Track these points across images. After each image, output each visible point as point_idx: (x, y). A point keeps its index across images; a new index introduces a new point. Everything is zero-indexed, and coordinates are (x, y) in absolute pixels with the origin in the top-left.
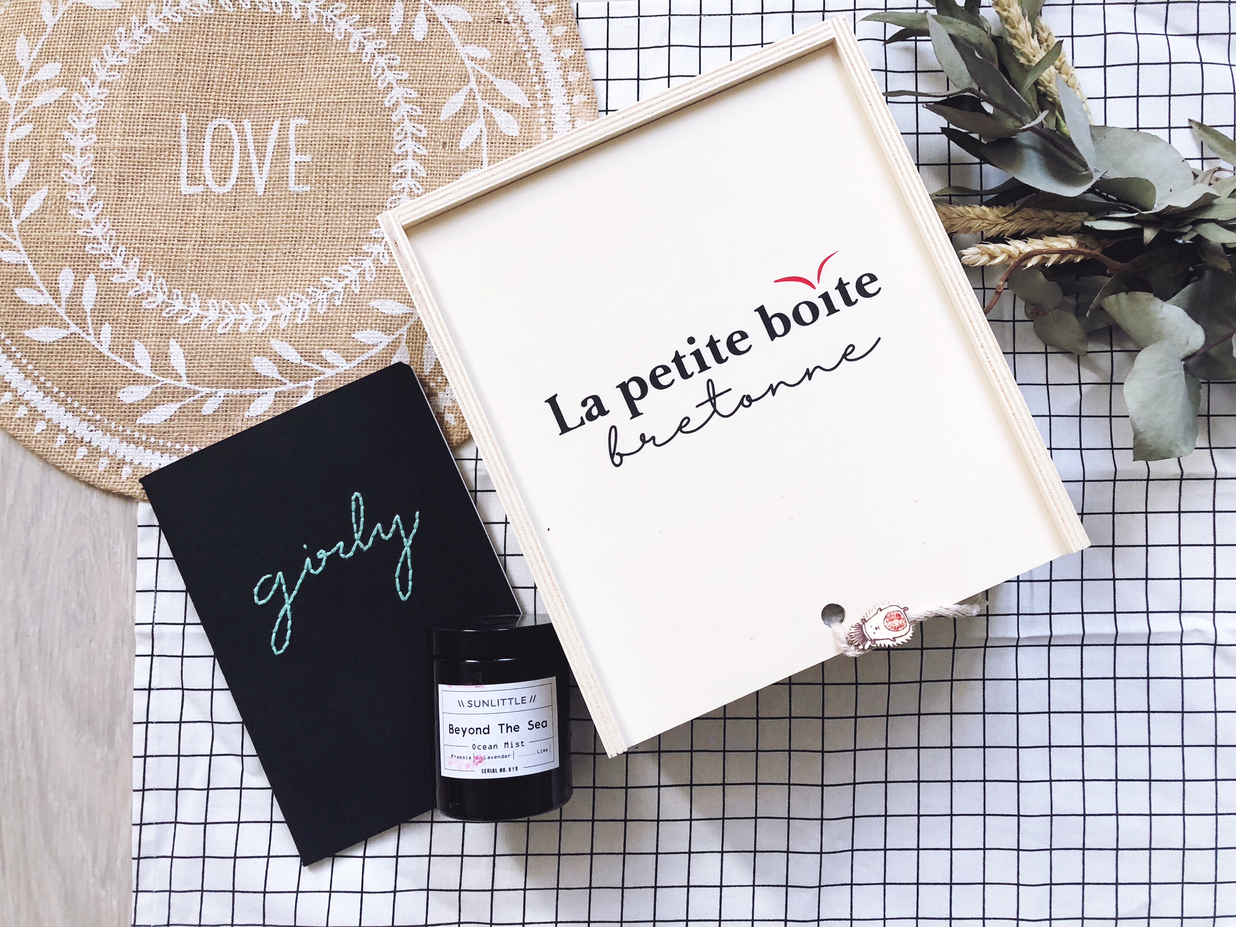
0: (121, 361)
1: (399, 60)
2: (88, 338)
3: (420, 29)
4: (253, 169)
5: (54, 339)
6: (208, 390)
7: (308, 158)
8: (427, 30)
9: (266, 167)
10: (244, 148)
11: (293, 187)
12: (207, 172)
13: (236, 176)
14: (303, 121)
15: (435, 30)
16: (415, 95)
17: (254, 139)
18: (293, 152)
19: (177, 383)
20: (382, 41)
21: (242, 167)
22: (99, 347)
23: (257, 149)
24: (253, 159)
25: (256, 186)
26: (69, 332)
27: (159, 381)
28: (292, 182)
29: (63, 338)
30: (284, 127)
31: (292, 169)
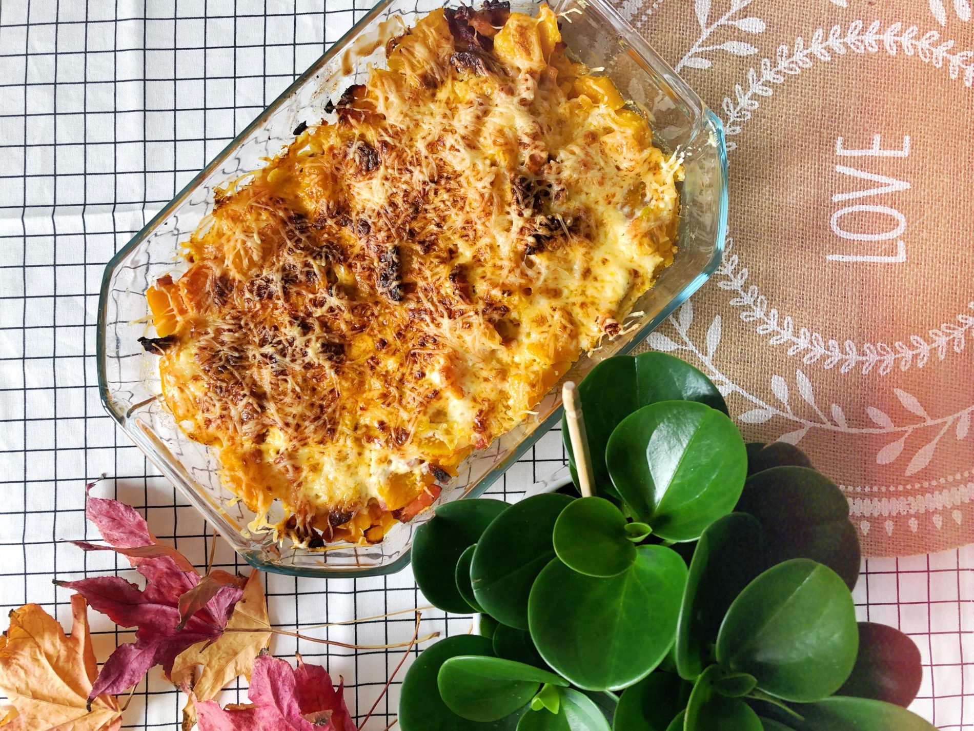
1: (784, 47)
3: (754, 25)
4: (883, 193)
7: (877, 138)
8: (755, 18)
9: (883, 179)
10: (862, 201)
11: (905, 153)
12: (884, 237)
13: (889, 209)
14: (840, 140)
15: (755, 10)
16: (820, 32)
17: (853, 191)
18: (869, 153)
20: (763, 63)
21: (881, 203)
23: (863, 188)
24: (872, 192)
25: (901, 189)
28: (899, 154)
30: (844, 161)
31: (888, 153)
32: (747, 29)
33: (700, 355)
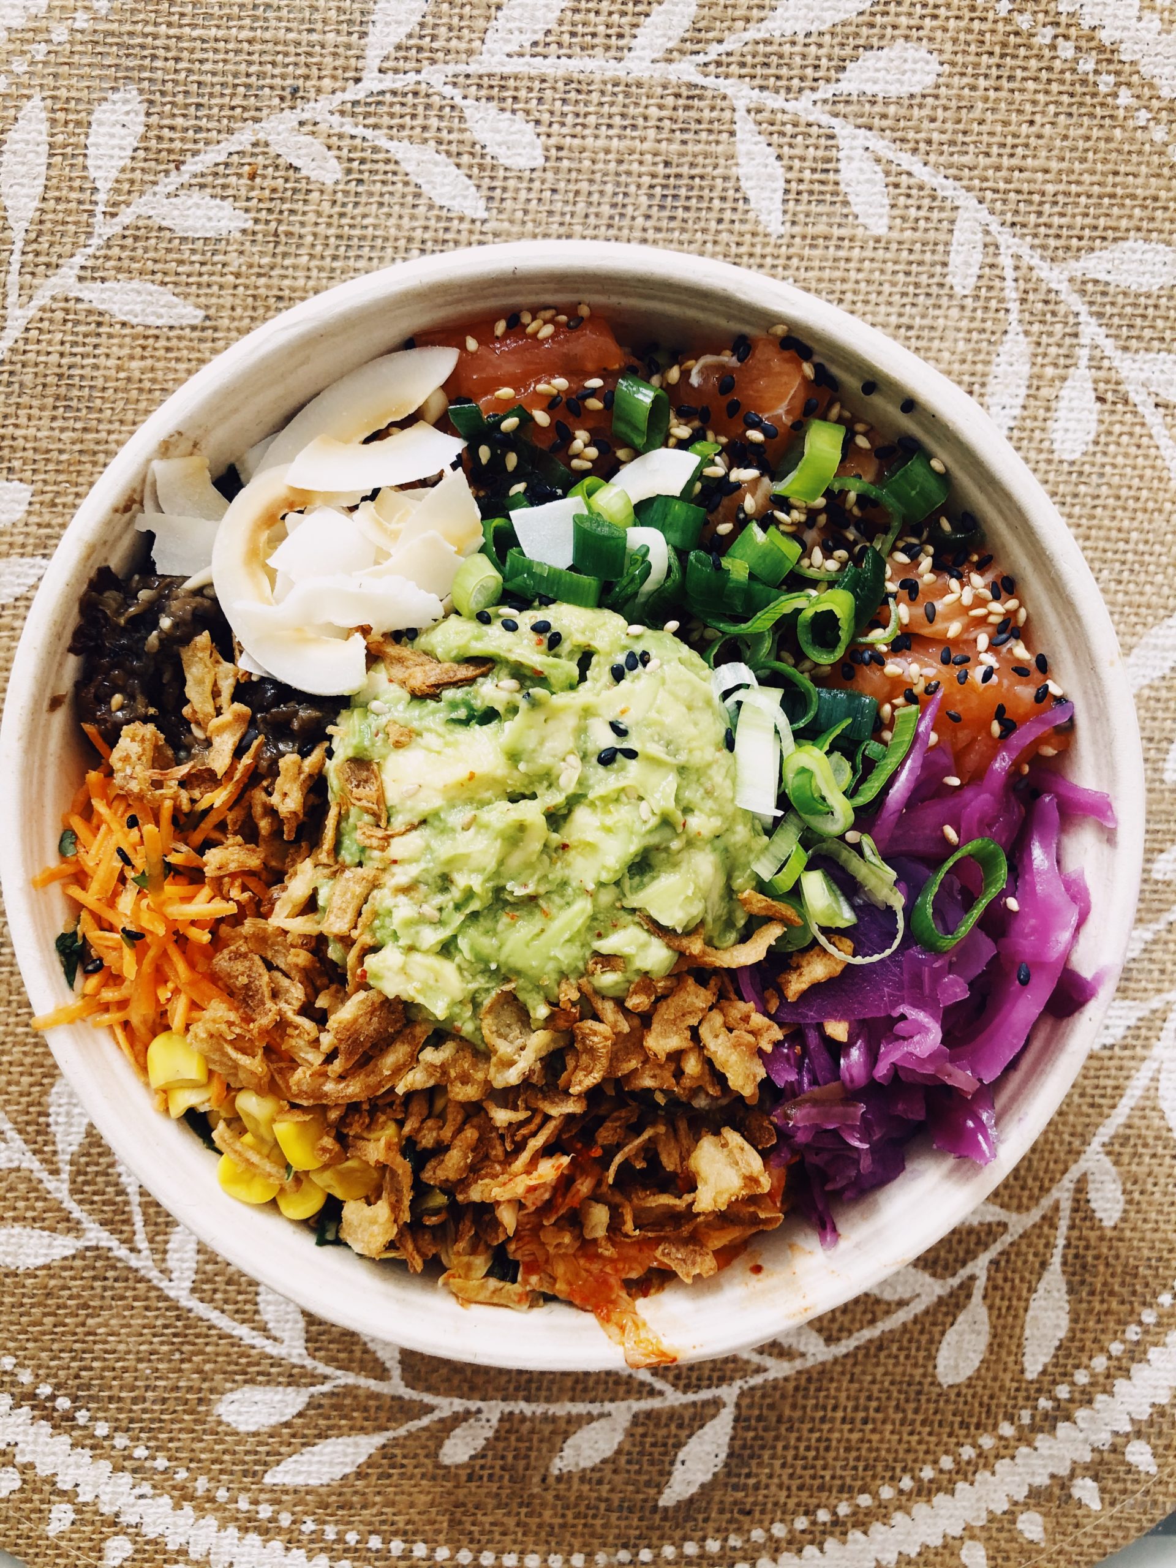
0: (224, 1323)
2: (134, 1263)
3: (1074, 425)
5: (40, 1262)
6: (458, 1405)
8: (1094, 427)
15: (1117, 428)
19: (373, 1385)
22: (164, 1284)
26: (81, 1244)
27: (326, 1377)
29: (65, 1258)
32: (1062, 404)
33: (79, 260)
